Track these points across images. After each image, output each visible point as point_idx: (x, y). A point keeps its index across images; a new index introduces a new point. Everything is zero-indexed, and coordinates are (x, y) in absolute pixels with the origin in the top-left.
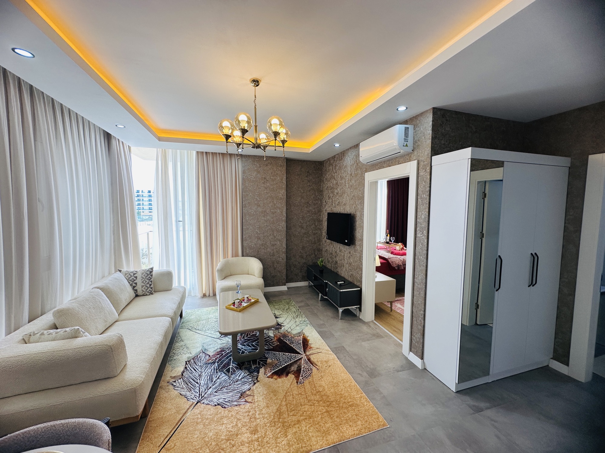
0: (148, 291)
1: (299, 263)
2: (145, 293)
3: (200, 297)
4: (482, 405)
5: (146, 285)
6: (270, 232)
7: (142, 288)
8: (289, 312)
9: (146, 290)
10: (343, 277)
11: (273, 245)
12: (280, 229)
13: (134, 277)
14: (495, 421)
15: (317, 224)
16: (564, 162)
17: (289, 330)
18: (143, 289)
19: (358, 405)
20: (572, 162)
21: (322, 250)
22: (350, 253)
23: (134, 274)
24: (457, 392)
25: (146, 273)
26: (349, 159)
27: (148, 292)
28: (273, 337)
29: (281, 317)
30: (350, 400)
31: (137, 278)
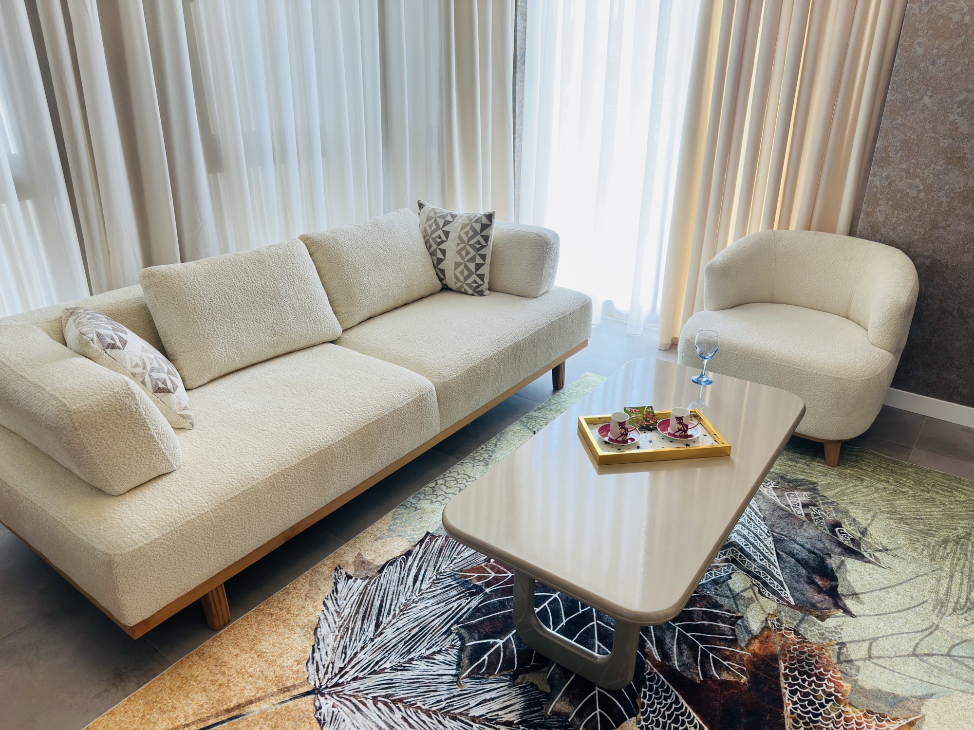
0: (469, 281)
2: (462, 286)
3: (658, 347)
5: (469, 264)
7: (456, 269)
8: (943, 558)
9: (466, 278)
13: (444, 231)
17: (855, 652)
18: (458, 272)
23: (446, 223)
25: (473, 228)
27: (469, 285)
28: (749, 632)
29: (877, 563)
31: (447, 237)
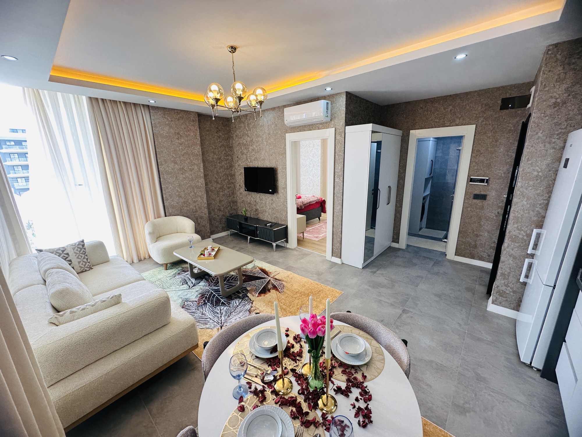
0: (86, 266)
1: (218, 216)
2: (84, 269)
4: (375, 270)
5: (84, 260)
6: (190, 189)
7: (79, 264)
9: (85, 265)
10: (266, 221)
11: (195, 202)
12: (200, 185)
13: (64, 254)
14: (383, 274)
15: (229, 178)
16: (399, 132)
19: (322, 290)
20: (403, 134)
21: (236, 202)
22: (272, 200)
23: (63, 251)
24: (363, 268)
25: (78, 248)
26: (265, 119)
27: (87, 267)
30: (317, 290)
31: (68, 255)
